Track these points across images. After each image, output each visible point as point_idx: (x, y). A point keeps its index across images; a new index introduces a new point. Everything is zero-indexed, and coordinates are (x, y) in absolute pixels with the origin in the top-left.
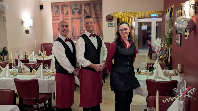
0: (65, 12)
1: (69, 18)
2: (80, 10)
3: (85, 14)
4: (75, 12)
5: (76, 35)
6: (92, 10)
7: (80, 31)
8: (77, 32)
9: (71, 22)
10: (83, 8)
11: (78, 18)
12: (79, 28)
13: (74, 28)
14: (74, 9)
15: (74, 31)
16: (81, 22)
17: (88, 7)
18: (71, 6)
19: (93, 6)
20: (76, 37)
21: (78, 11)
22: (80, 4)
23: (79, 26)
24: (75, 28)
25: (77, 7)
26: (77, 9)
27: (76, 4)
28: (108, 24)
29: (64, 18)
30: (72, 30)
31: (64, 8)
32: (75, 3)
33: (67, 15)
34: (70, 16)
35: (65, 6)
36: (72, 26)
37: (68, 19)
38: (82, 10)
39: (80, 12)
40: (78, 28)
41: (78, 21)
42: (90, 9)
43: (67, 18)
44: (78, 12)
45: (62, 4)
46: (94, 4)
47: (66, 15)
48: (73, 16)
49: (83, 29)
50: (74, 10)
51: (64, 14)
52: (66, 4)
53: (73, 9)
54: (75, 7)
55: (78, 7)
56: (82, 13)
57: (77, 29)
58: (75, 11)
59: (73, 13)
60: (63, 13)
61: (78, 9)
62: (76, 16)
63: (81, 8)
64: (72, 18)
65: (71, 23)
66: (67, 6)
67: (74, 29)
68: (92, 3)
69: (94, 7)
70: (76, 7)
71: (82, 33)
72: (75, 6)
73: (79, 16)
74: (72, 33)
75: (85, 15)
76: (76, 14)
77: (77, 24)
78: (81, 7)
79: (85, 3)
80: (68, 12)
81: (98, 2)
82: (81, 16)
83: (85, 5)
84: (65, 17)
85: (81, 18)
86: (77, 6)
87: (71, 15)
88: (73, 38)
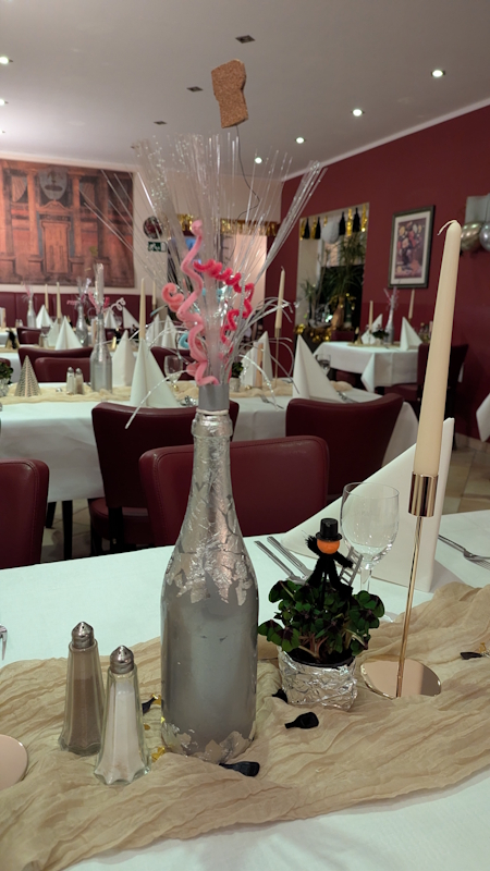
0: (17, 193)
1: (32, 214)
2: (66, 194)
3: (83, 208)
4: (51, 197)
5: (53, 268)
6: (103, 199)
7: (66, 258)
8: (57, 258)
9: (38, 228)
10: (77, 188)
11: (59, 218)
12: (65, 249)
13: (48, 245)
14: (48, 187)
15: (48, 257)
16: (70, 232)
17: (90, 186)
18: (36, 178)
20: (52, 274)
21: (59, 194)
22: (68, 175)
23: (63, 243)
24: (51, 247)
25: (56, 184)
26: (55, 188)
27: (53, 174)
28: (150, 243)
29: (13, 212)
30: (41, 253)
31: (14, 179)
32: (50, 170)
33: (24, 205)
34: (33, 207)
35: (16, 172)
36: (40, 240)
37: (26, 218)
38: (72, 193)
39: (65, 200)
40: (61, 247)
41: (61, 228)
42: (96, 194)
43: (23, 213)
44: (59, 197)
45: (6, 166)
47: (19, 204)
48: (43, 210)
49: (74, 252)
50: (46, 191)
51: (14, 200)
52: (19, 168)
53: (43, 186)
54: (51, 183)
55: (62, 183)
56: (72, 203)
57: (56, 248)
58: (50, 194)
59: (44, 200)
60: (11, 196)
61: (60, 189)
62: (54, 208)
63: (71, 188)
64: (42, 217)
65: (35, 232)
66: (24, 175)
67: (48, 250)
69: (111, 192)
70: (54, 182)
71: (72, 263)
72: (50, 179)
73: (63, 211)
74: (41, 262)
75: (81, 211)
76: (55, 203)
77: (58, 234)
78: (70, 185)
79: (83, 174)
80: (26, 194)
81: (121, 178)
82: (70, 213)
83: (81, 181)
84: (18, 208)
85: (69, 219)
86: (57, 178)
87: (38, 206)
88: (43, 277)
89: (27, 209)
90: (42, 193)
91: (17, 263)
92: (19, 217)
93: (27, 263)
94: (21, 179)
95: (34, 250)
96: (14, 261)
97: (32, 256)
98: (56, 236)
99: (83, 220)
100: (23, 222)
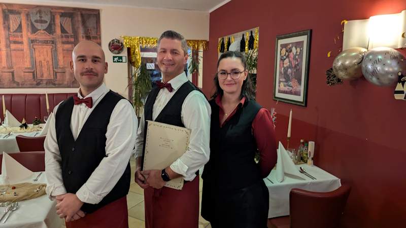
0: (13, 26)
1: (25, 40)
2: (50, 25)
3: (64, 35)
4: (39, 28)
5: (42, 76)
6: (78, 28)
7: (51, 69)
8: (45, 70)
9: (30, 49)
10: (58, 20)
11: (46, 42)
12: (50, 63)
13: (38, 61)
14: (36, 21)
15: (38, 68)
16: (54, 52)
17: (69, 20)
18: (28, 15)
19: (80, 19)
20: (42, 80)
21: (45, 26)
22: (51, 13)
23: (49, 59)
24: (40, 62)
25: (43, 19)
26: (42, 22)
27: (40, 12)
28: (114, 57)
29: (11, 39)
30: (33, 66)
31: (11, 16)
32: (38, 9)
33: (19, 34)
34: (26, 35)
35: (12, 12)
36: (32, 57)
37: (21, 43)
38: (55, 24)
39: (50, 30)
40: (48, 62)
41: (48, 48)
42: (73, 25)
43: (19, 39)
44: (45, 28)
45: (5, 7)
46: (82, 15)
47: (14, 33)
48: (33, 37)
49: (58, 65)
50: (35, 24)
51: (11, 31)
52: (15, 8)
53: (33, 20)
54: (39, 18)
55: (47, 18)
56: (55, 32)
57: (44, 63)
58: (38, 26)
59: (34, 30)
60: (9, 28)
61: (47, 22)
62: (42, 35)
63: (54, 21)
64: (32, 41)
65: (28, 52)
66: (19, 13)
67: (38, 64)
68: (79, 13)
69: (84, 23)
70: (41, 17)
71: (56, 73)
72: (38, 15)
73: (48, 37)
74: (33, 72)
75: (62, 37)
76: (42, 32)
77: (45, 53)
78: (53, 19)
79: (63, 11)
80: (20, 26)
81: (92, 13)
82: (53, 38)
83: (61, 16)
84: (14, 36)
85: (53, 42)
86: (43, 15)
87: (29, 34)
88: (35, 83)
89: (22, 36)
90: (32, 25)
91: (15, 73)
92: (15, 42)
93: (23, 73)
94: (16, 16)
95: (28, 64)
96: (13, 73)
97: (26, 68)
98: (43, 54)
99: (63, 43)
100: (19, 46)
